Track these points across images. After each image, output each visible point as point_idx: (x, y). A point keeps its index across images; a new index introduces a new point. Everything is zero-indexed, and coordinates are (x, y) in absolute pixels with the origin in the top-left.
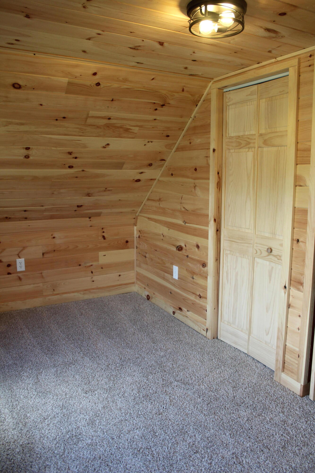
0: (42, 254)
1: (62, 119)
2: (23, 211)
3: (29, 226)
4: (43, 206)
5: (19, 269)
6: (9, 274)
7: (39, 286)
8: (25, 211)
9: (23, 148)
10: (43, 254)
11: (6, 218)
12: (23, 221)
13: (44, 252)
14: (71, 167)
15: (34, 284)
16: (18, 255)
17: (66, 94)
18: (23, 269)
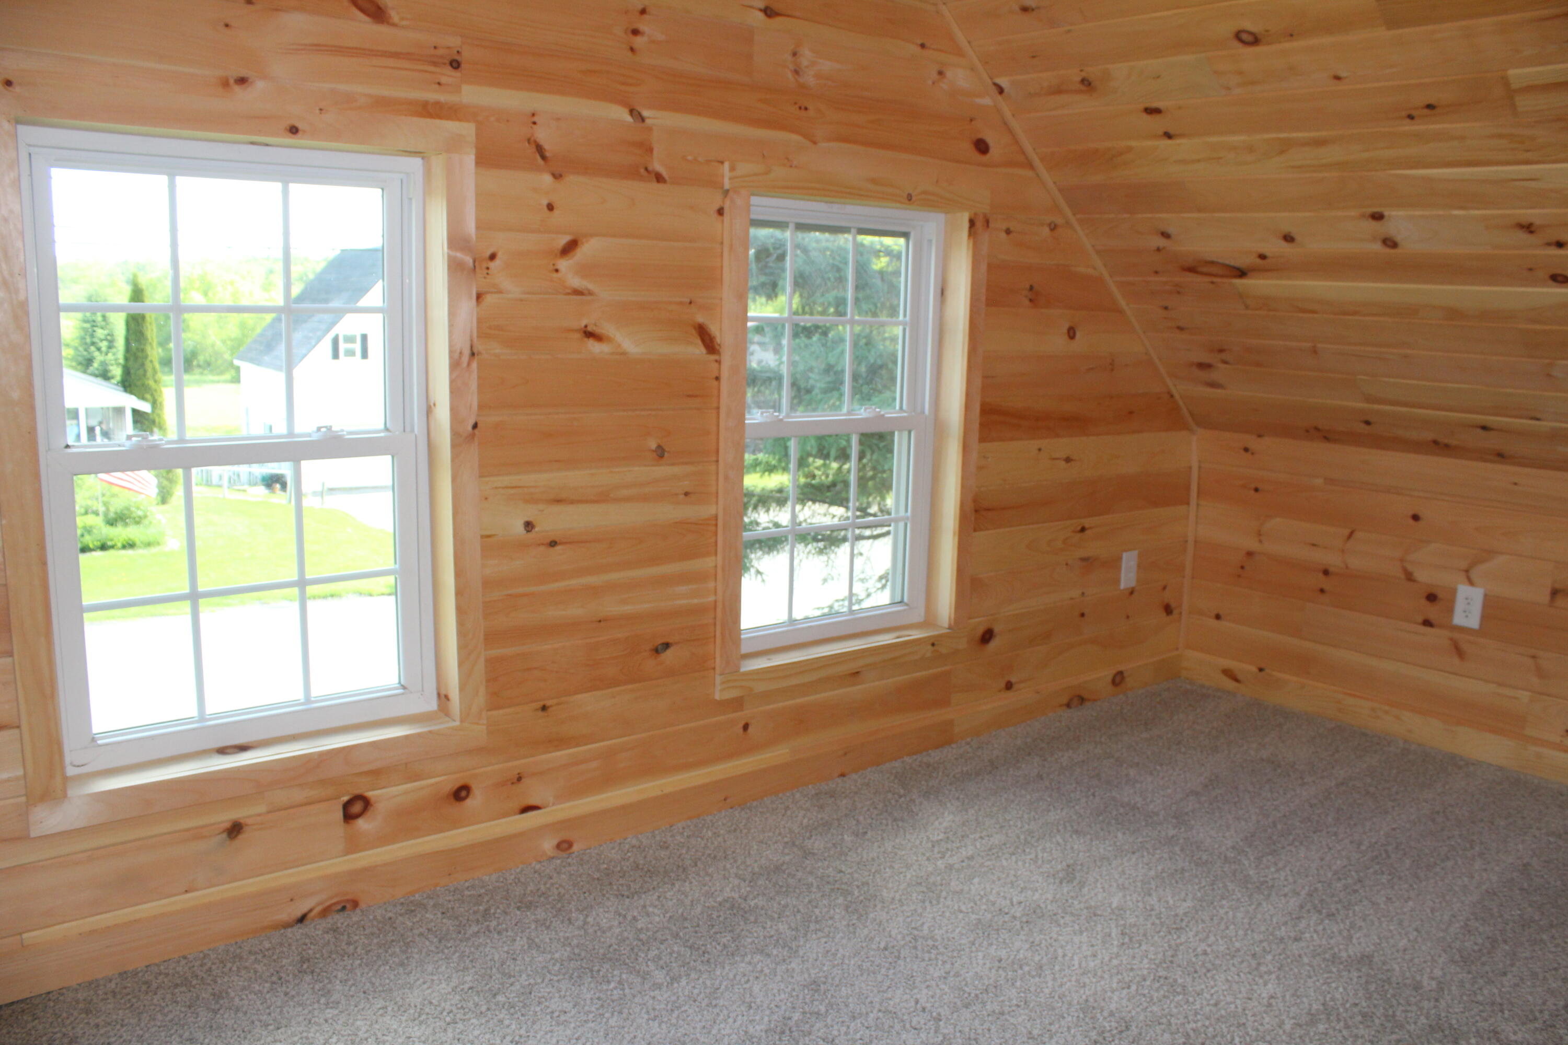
0: (1548, 592)
1: (1426, 111)
2: (1477, 427)
3: (1516, 484)
4: (1538, 419)
5: (1459, 619)
6: (1427, 623)
7: (1516, 698)
8: (1484, 428)
9: (1363, 216)
10: (1555, 593)
11: (1435, 442)
12: (1491, 461)
13: (1558, 586)
14: (1560, 279)
15: (1500, 684)
16: (1467, 571)
17: (1388, 29)
18: (1473, 622)
